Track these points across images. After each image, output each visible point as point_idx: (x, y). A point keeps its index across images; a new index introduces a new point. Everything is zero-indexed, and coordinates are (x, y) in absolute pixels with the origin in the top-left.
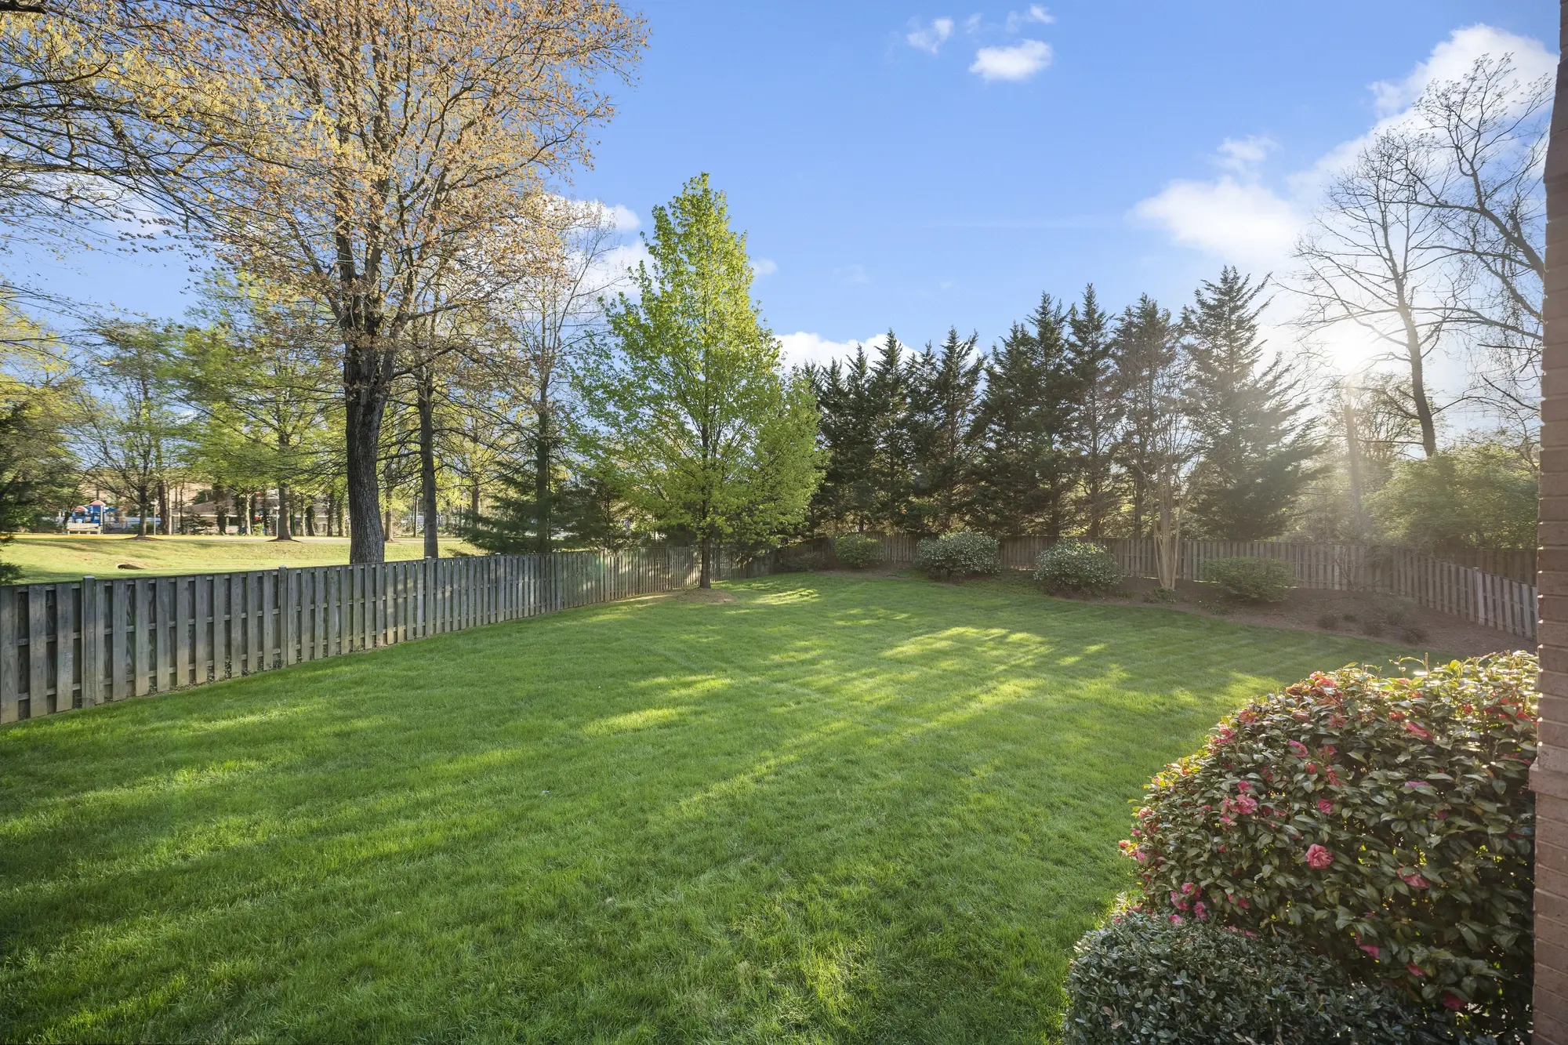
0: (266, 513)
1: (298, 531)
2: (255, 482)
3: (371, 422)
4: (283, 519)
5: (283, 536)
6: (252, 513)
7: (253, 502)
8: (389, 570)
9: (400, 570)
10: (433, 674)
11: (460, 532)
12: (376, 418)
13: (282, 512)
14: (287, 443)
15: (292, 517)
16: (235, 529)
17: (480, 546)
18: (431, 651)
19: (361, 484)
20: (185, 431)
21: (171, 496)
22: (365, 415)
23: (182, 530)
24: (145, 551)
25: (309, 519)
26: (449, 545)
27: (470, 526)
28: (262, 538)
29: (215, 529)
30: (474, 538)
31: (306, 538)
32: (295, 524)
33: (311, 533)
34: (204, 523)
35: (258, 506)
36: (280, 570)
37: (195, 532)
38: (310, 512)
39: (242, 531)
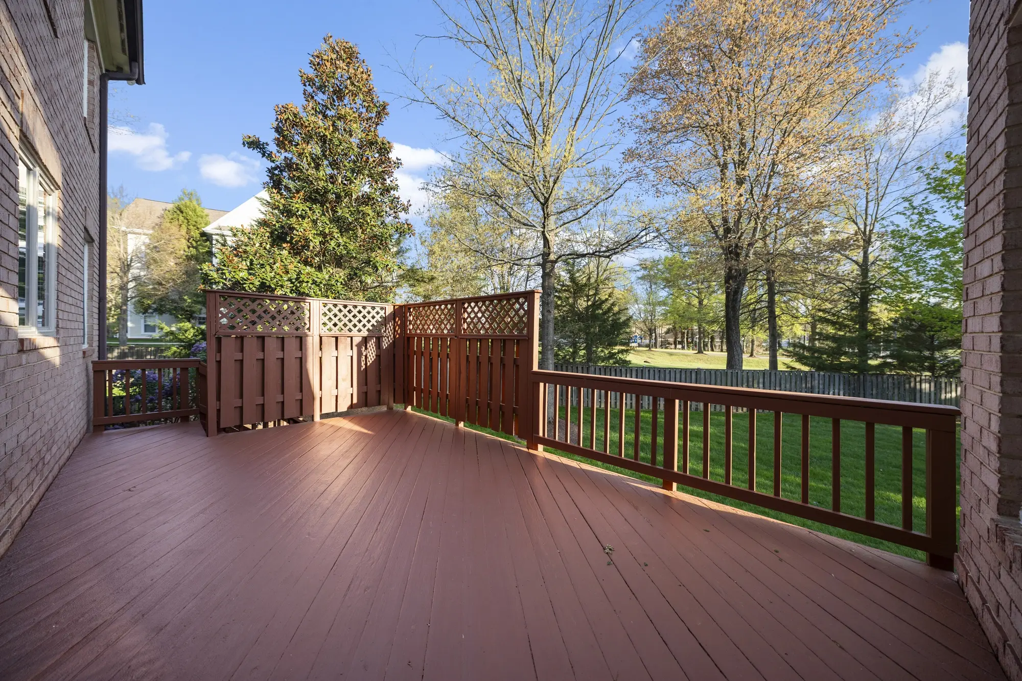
0: (693, 339)
1: (706, 348)
2: (688, 324)
3: (737, 299)
4: (700, 343)
5: (700, 352)
6: (687, 339)
7: (688, 332)
8: (745, 374)
9: (750, 374)
10: (764, 430)
11: (790, 354)
12: (739, 296)
13: (700, 338)
14: (702, 304)
15: (704, 342)
16: (679, 346)
17: (805, 364)
18: (765, 420)
19: (731, 329)
20: (664, 303)
21: (657, 332)
22: (734, 296)
23: (661, 346)
24: (652, 356)
25: (711, 342)
26: (784, 362)
27: (798, 351)
28: (691, 352)
29: (673, 346)
30: (801, 359)
31: (710, 353)
32: (705, 345)
33: (712, 350)
34: (669, 343)
35: (690, 335)
36: (698, 369)
37: (666, 348)
38: (712, 339)
39: (683, 348)
